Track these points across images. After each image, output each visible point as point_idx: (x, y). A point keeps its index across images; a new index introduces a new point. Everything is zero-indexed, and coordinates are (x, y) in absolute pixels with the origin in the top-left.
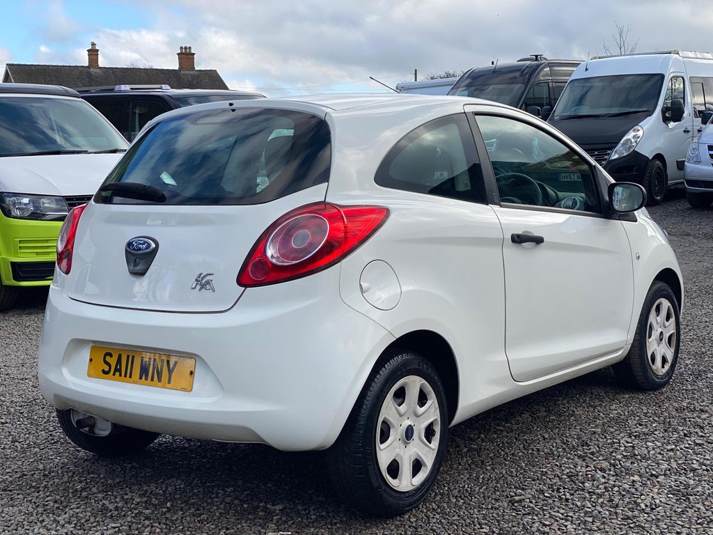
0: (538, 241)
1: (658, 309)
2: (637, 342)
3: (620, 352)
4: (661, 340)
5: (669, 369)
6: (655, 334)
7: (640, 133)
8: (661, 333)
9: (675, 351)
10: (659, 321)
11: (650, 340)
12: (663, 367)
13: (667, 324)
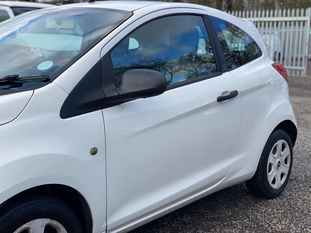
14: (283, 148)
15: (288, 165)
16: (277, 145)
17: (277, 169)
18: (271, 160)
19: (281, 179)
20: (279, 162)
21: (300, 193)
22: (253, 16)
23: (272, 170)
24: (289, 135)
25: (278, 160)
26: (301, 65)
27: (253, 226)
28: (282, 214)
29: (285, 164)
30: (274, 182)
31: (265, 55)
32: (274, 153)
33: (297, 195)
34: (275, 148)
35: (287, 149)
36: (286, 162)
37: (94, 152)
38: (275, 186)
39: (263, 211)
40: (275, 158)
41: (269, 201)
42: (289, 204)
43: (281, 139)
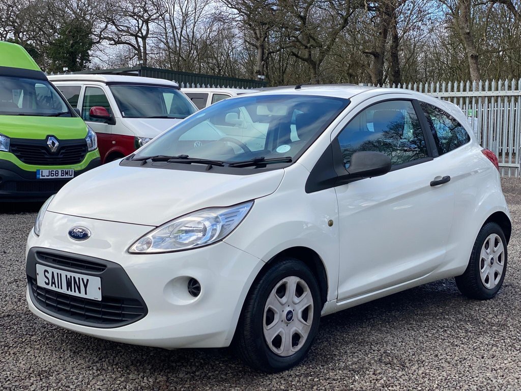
14: (496, 244)
15: (502, 263)
16: (489, 239)
17: (491, 267)
18: (483, 255)
19: (495, 279)
20: (492, 259)
21: (517, 296)
22: (440, 91)
23: (485, 266)
24: (503, 230)
25: (491, 257)
26: (513, 162)
27: (467, 320)
28: (497, 311)
29: (498, 262)
30: (487, 280)
31: (473, 141)
32: (487, 247)
33: (513, 297)
34: (488, 243)
35: (501, 244)
36: (500, 260)
37: (331, 224)
38: (488, 286)
39: (477, 309)
40: (488, 254)
41: (483, 302)
42: (505, 304)
43: (493, 233)
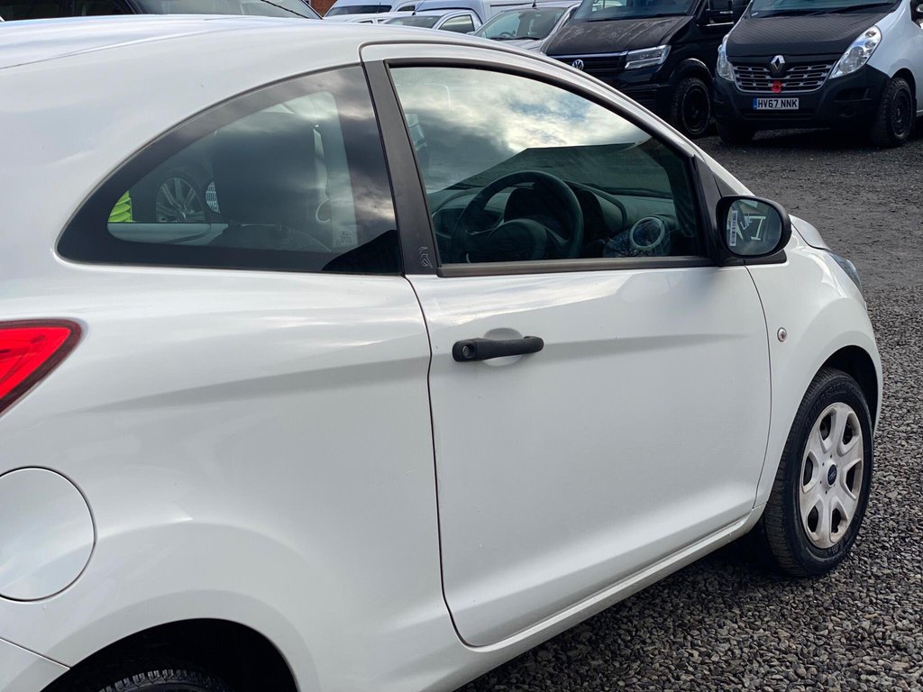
0: (530, 347)
1: (827, 426)
2: (779, 497)
3: (742, 523)
4: (831, 481)
5: (847, 532)
6: (819, 474)
7: (875, 39)
8: (833, 469)
9: (861, 494)
10: (827, 447)
11: (809, 486)
12: (835, 529)
13: (845, 448)
